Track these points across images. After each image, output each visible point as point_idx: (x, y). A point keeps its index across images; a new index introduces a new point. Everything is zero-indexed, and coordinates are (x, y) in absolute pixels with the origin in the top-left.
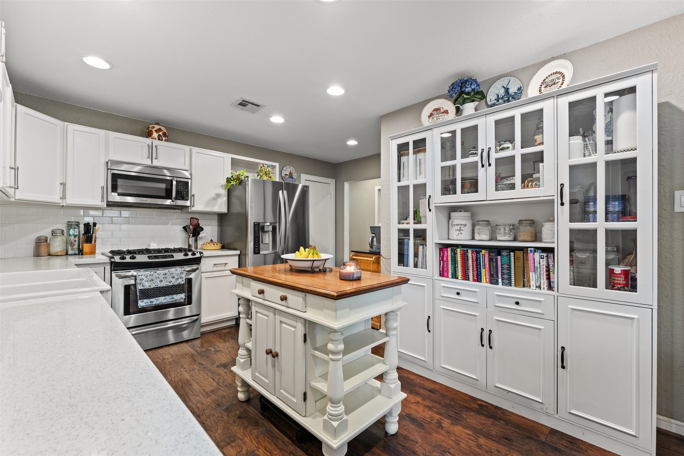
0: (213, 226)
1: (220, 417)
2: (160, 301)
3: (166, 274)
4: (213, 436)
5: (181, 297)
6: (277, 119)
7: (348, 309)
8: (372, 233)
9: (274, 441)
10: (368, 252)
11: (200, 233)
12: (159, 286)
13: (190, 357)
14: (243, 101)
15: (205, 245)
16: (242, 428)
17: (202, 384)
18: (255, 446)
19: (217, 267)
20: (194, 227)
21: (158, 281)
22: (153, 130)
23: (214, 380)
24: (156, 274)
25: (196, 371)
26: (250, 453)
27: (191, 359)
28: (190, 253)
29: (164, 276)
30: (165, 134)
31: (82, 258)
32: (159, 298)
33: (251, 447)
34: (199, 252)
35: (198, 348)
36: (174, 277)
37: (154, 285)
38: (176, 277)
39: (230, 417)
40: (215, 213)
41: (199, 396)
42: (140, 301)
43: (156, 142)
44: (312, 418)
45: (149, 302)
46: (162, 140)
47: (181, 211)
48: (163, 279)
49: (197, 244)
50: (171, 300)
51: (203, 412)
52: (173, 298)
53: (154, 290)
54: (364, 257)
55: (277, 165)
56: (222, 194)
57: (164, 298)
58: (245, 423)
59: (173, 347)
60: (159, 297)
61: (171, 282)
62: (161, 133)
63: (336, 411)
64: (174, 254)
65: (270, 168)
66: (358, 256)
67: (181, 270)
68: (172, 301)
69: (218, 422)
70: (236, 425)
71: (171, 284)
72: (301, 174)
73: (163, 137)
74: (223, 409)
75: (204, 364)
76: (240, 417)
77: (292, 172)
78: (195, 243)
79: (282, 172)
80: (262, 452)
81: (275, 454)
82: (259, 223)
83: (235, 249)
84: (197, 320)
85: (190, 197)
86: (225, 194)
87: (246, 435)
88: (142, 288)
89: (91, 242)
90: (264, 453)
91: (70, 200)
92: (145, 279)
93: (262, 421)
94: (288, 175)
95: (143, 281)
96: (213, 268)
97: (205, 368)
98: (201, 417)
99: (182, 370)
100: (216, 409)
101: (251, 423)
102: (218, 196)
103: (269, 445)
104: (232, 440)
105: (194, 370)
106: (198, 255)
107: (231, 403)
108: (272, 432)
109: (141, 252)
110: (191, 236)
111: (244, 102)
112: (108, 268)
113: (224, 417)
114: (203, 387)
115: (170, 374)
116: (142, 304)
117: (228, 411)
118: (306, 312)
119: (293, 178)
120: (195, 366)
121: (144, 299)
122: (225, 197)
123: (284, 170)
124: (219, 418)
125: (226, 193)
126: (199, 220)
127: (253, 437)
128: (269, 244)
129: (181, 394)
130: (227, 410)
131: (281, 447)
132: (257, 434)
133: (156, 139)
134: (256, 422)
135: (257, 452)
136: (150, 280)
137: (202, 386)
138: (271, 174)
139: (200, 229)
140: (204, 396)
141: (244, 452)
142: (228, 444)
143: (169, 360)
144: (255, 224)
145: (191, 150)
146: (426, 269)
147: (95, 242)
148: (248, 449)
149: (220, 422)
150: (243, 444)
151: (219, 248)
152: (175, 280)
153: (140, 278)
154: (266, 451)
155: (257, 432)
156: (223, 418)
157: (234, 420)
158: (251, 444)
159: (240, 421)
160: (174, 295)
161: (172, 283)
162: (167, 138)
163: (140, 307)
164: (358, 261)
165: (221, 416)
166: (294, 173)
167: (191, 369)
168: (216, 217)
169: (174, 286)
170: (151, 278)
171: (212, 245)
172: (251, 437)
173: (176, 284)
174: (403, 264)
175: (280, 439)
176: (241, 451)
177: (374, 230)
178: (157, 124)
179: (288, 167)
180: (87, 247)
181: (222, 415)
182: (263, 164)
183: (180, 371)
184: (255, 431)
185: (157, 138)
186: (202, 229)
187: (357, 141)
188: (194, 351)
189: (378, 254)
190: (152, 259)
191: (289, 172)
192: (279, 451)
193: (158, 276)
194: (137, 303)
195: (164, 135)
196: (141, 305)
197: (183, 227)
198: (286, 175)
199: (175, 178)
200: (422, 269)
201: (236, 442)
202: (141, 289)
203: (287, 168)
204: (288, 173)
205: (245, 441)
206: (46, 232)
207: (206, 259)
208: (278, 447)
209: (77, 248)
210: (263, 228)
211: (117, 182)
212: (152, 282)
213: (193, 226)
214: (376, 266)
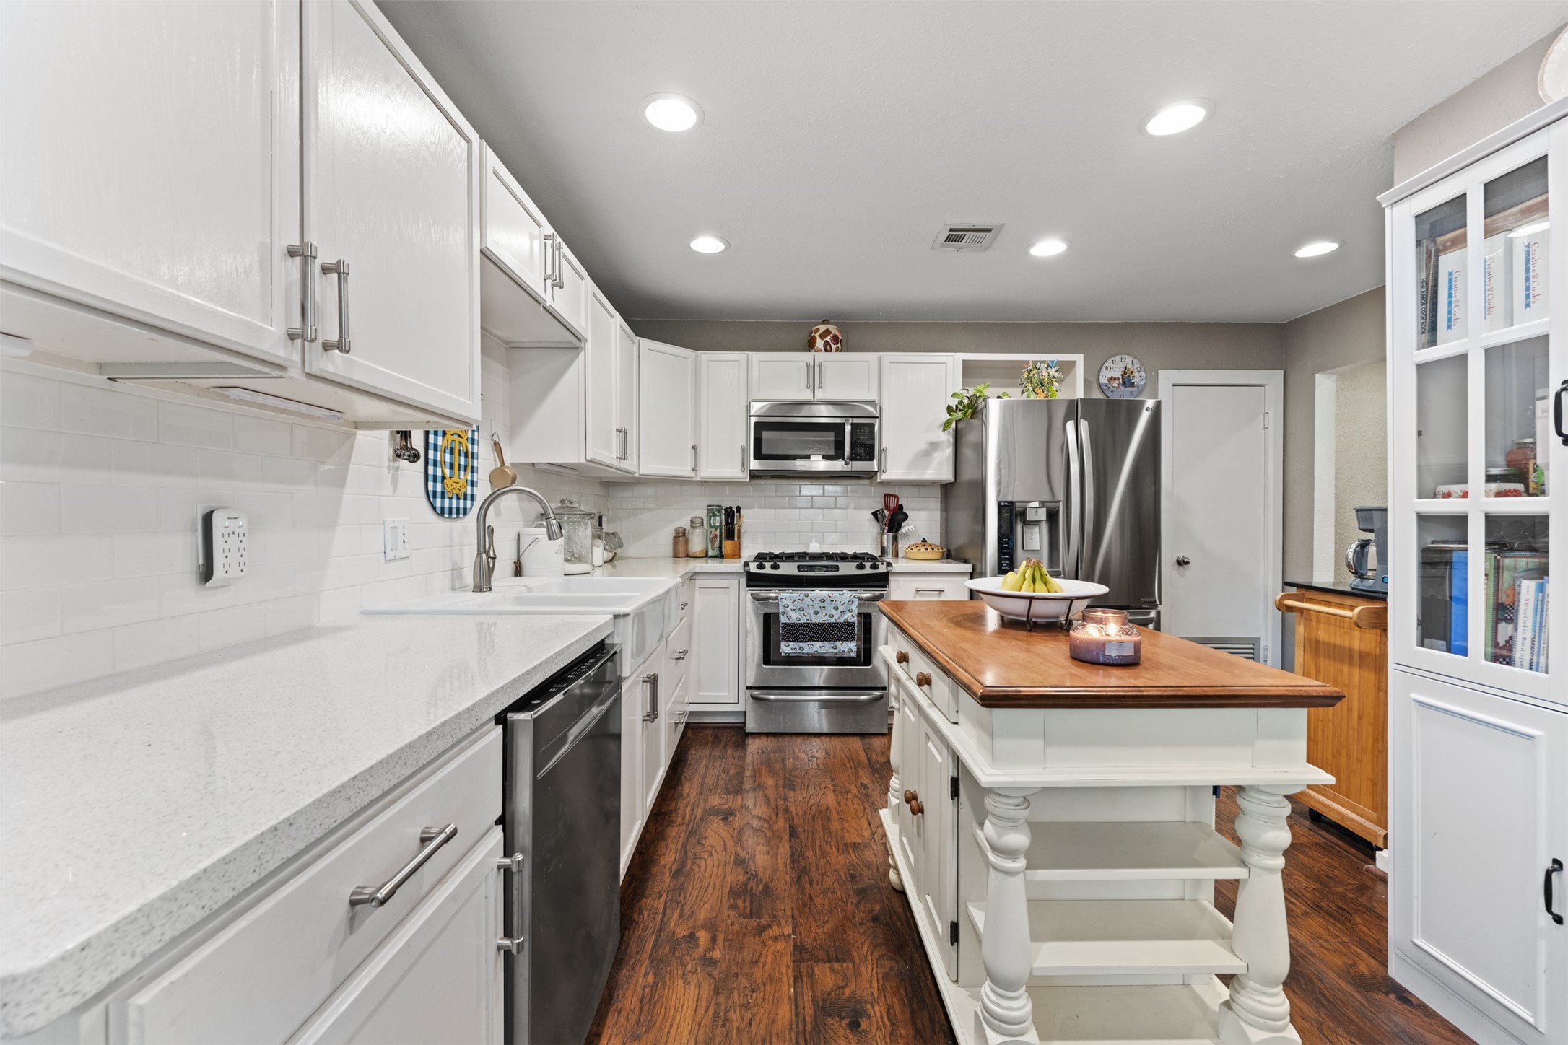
0: (930, 510)
1: (843, 901)
2: (815, 649)
3: (824, 601)
4: (814, 930)
5: (849, 647)
6: (1049, 248)
7: (1041, 742)
8: (1364, 530)
9: (915, 1005)
10: (1348, 589)
11: (901, 524)
12: (813, 621)
13: (853, 766)
14: (951, 230)
15: (909, 549)
16: (867, 943)
17: (846, 825)
18: (872, 993)
19: (921, 595)
20: (891, 513)
21: (811, 612)
22: (817, 335)
23: (869, 824)
24: (808, 598)
25: (850, 796)
26: (856, 1001)
27: (854, 771)
28: (868, 565)
29: (822, 605)
30: (835, 339)
31: (721, 563)
32: (813, 643)
33: (863, 991)
34: (885, 563)
35: (874, 753)
36: (838, 609)
37: (806, 618)
38: (841, 608)
39: (859, 911)
40: (933, 483)
41: (830, 846)
42: (784, 643)
43: (821, 357)
44: (969, 996)
45: (798, 647)
46: (831, 351)
47: (869, 481)
48: (819, 610)
49: (897, 546)
50: (832, 650)
51: (820, 877)
52: (837, 648)
53: (804, 627)
54: (1329, 604)
55: (1079, 358)
56: (942, 442)
57: (820, 644)
58: (879, 937)
59: (837, 740)
60: (813, 641)
61: (833, 616)
62: (828, 339)
63: (997, 1005)
64: (841, 565)
65: (1053, 370)
66: (1309, 600)
67: (850, 595)
68: (836, 653)
69: (835, 908)
70: (862, 931)
71: (832, 621)
72: (1160, 371)
73: (832, 345)
74: (855, 887)
75: (868, 788)
76: (875, 919)
77: (1132, 370)
78: (893, 544)
79: (1101, 374)
80: (878, 1015)
81: (901, 1034)
82: (1011, 503)
83: (966, 562)
84: (881, 697)
85: (876, 453)
86: (949, 441)
87: (868, 961)
88: (787, 621)
89: (733, 539)
90: (882, 1018)
91: (707, 472)
92: (791, 606)
93: (913, 950)
94: (1119, 379)
95: (788, 609)
96: (915, 597)
97: (867, 795)
98: (814, 885)
99: (830, 786)
100: (844, 882)
101: (890, 943)
102: (934, 446)
103: (900, 1006)
104: (840, 957)
105: (848, 792)
106: (882, 569)
107: (876, 883)
108: (919, 983)
109: (790, 557)
110: (886, 531)
111: (954, 233)
112: (744, 581)
113: (849, 903)
114: (845, 831)
115: (808, 786)
116: (787, 648)
117: (861, 896)
118: (957, 723)
119: (1132, 385)
120: (853, 787)
121: (790, 641)
122: (948, 447)
123: (1107, 368)
124: (840, 903)
125: (952, 440)
126: (900, 499)
127: (877, 973)
128: (1042, 554)
129: (806, 829)
130: (862, 894)
131: (920, 1026)
132: (888, 970)
133: (821, 351)
134: (900, 945)
135: (869, 1006)
136: (799, 609)
137: (844, 829)
138: (1055, 383)
139: (901, 516)
140: (838, 849)
141: (848, 992)
142: (829, 961)
143: (819, 762)
144: (1003, 504)
145: (880, 359)
146: (1547, 672)
147: (739, 538)
148: (858, 991)
149: (838, 911)
150: (854, 977)
151: (938, 556)
152: (840, 614)
153: (784, 604)
154: (888, 1016)
155: (892, 967)
156: (847, 905)
157: (862, 920)
158: (868, 985)
159: (872, 927)
160: (838, 642)
161: (835, 618)
162: (839, 345)
163: (783, 654)
164: (1310, 614)
165: (845, 900)
166: (1136, 370)
167: (844, 790)
168: (937, 492)
169: (837, 625)
170: (799, 605)
171: (923, 550)
172: (875, 970)
173: (842, 621)
174: (1444, 643)
175: (929, 1010)
176: (843, 987)
177: (1371, 520)
178: (826, 322)
179: (1118, 358)
180: (728, 545)
181: (847, 900)
182: (1035, 363)
183: (825, 787)
184: (889, 962)
185: (823, 349)
186: (906, 517)
187: (1333, 241)
188: (865, 758)
189: (1381, 597)
190: (804, 571)
191: (1123, 369)
192: (911, 1032)
193: (811, 603)
194: (780, 648)
195: (835, 341)
196: (786, 652)
197: (872, 513)
198: (1112, 379)
199: (850, 419)
200: (1533, 673)
201: (845, 965)
202: (785, 624)
203: (1114, 362)
204: (1118, 375)
205: (860, 972)
206: (684, 523)
207: (901, 579)
208: (914, 1023)
209: (718, 546)
210: (1023, 513)
211: (761, 435)
212: (802, 612)
213: (889, 510)
214: (1373, 637)
